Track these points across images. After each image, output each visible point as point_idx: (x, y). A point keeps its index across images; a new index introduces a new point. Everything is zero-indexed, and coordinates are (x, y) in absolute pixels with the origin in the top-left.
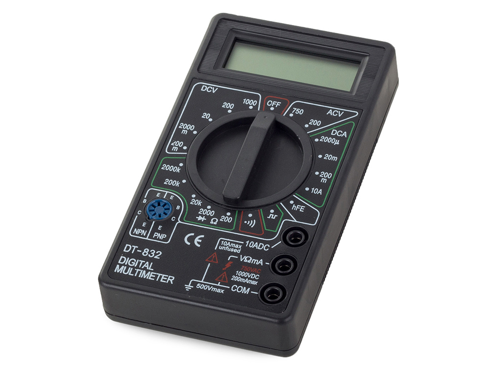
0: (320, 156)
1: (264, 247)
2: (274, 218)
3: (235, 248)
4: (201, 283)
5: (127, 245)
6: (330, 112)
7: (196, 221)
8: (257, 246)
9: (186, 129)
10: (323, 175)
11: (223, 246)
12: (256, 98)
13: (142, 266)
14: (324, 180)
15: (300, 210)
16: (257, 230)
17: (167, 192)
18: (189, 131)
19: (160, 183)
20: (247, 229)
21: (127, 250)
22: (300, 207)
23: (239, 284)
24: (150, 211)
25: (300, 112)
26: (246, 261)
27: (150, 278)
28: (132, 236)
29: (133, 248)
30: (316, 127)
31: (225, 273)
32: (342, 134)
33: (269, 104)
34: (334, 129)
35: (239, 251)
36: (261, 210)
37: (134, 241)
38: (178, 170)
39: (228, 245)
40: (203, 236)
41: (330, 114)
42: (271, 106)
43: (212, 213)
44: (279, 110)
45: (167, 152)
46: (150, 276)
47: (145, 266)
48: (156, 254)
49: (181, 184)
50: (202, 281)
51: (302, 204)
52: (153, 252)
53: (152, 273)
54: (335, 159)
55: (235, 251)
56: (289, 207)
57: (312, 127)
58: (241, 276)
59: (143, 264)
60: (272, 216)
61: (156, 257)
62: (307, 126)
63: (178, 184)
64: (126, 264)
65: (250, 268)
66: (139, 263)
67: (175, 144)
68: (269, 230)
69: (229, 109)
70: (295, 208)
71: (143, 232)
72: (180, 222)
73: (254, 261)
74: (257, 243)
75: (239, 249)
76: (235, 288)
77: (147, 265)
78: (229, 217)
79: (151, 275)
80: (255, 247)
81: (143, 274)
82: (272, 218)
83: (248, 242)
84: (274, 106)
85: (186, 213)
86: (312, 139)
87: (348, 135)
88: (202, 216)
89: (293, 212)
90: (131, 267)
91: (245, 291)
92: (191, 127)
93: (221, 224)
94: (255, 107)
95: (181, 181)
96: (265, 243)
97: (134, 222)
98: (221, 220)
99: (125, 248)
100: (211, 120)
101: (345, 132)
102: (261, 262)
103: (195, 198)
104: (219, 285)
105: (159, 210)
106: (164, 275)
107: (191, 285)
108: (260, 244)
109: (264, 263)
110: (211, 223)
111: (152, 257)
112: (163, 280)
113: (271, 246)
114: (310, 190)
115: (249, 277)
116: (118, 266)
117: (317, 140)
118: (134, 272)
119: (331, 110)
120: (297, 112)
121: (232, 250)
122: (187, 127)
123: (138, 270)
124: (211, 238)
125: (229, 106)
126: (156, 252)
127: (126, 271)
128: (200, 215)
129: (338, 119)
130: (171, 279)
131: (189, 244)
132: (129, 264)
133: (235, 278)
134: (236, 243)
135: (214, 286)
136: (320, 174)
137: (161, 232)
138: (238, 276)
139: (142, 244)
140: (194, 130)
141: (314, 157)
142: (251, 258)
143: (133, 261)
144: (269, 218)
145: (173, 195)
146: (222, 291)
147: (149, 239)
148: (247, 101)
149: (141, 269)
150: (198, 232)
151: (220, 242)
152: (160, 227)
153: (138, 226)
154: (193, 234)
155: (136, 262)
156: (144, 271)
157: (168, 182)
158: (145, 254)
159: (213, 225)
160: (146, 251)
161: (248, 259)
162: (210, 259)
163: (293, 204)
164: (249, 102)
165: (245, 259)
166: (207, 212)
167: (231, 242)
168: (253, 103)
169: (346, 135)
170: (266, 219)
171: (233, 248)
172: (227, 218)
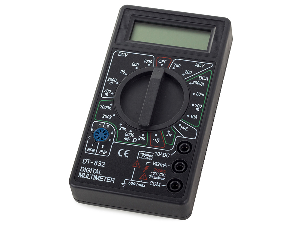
0: (194, 94)
1: (166, 155)
2: (170, 136)
4: (131, 181)
5: (84, 159)
6: (196, 65)
7: (124, 141)
8: (162, 155)
9: (112, 81)
10: (197, 106)
11: (142, 156)
12: (151, 58)
13: (94, 172)
14: (198, 109)
15: (186, 130)
16: (161, 145)
17: (105, 123)
18: (114, 82)
19: (100, 118)
20: (155, 144)
21: (84, 162)
22: (185, 128)
23: (154, 180)
24: (96, 136)
25: (179, 66)
26: (156, 165)
27: (100, 180)
28: (86, 153)
29: (88, 161)
30: (189, 75)
31: (145, 173)
32: (205, 78)
33: (160, 62)
34: (200, 76)
36: (162, 131)
37: (88, 156)
38: (110, 108)
39: (145, 156)
40: (129, 150)
41: (196, 66)
42: (161, 63)
43: (133, 135)
44: (166, 65)
45: (102, 97)
46: (100, 178)
48: (102, 164)
49: (113, 117)
50: (131, 180)
51: (187, 126)
52: (100, 162)
53: (101, 176)
54: (203, 95)
55: (149, 159)
56: (179, 128)
57: (187, 75)
58: (154, 175)
59: (95, 171)
60: (169, 135)
61: (102, 166)
62: (183, 75)
63: (110, 118)
64: (85, 171)
65: (160, 169)
66: (93, 170)
67: (106, 91)
68: (168, 144)
69: (136, 66)
70: (182, 128)
71: (93, 150)
72: (114, 142)
73: (161, 165)
74: (162, 153)
75: (152, 157)
76: (152, 183)
77: (97, 171)
78: (143, 137)
79: (101, 178)
80: (161, 156)
81: (95, 178)
82: (169, 136)
83: (156, 153)
84: (163, 63)
85: (118, 136)
86: (188, 83)
87: (209, 79)
88: (127, 137)
89: (181, 131)
90: (88, 173)
91: (158, 185)
92: (115, 80)
93: (139, 142)
94: (152, 65)
95: (112, 115)
96: (167, 152)
97: (87, 143)
98: (138, 139)
99: (83, 161)
100: (126, 74)
101: (207, 77)
102: (165, 165)
103: (122, 126)
104: (142, 182)
105: (101, 135)
106: (108, 178)
107: (125, 183)
108: (164, 153)
109: (167, 165)
110: (133, 141)
111: (100, 166)
112: (108, 180)
113: (170, 154)
114: (190, 116)
115: (159, 175)
116: (80, 173)
117: (190, 83)
118: (90, 177)
119: (197, 64)
120: (177, 66)
122: (112, 80)
123: (92, 175)
124: (134, 151)
125: (136, 65)
126: (102, 163)
127: (85, 177)
130: (113, 180)
131: (121, 156)
132: (87, 172)
133: (151, 177)
134: (149, 154)
135: (139, 183)
136: (195, 105)
137: (104, 149)
138: (153, 175)
139: (93, 158)
140: (116, 82)
141: (190, 95)
142: (159, 163)
143: (89, 169)
144: (167, 136)
145: (109, 125)
146: (144, 186)
147: (97, 154)
148: (146, 61)
149: (94, 174)
150: (126, 147)
151: (140, 154)
152: (103, 146)
153: (90, 146)
154: (123, 150)
155: (90, 170)
156: (96, 176)
157: (104, 116)
158: (96, 164)
159: (134, 143)
160: (96, 162)
161: (158, 164)
162: (135, 165)
163: (181, 126)
164: (148, 61)
165: (156, 164)
166: (130, 135)
167: (146, 153)
168: (150, 62)
169: (207, 79)
170: (166, 137)
171: (148, 157)
172: (142, 138)
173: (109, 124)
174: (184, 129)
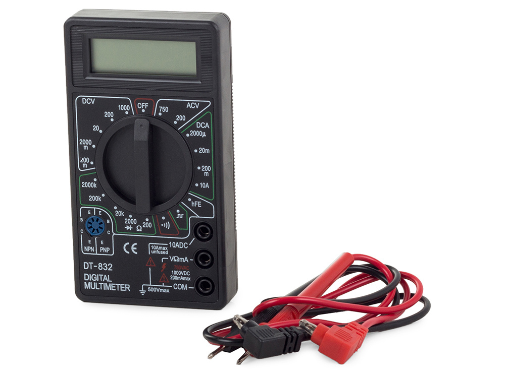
0: (196, 151)
1: (184, 245)
2: (182, 217)
3: (163, 251)
4: (151, 287)
5: (85, 263)
6: (189, 105)
7: (126, 231)
9: (86, 145)
10: (204, 169)
11: (154, 250)
12: (127, 102)
13: (102, 280)
14: (206, 174)
15: (199, 206)
16: (172, 231)
17: (95, 208)
18: (88, 145)
19: (86, 201)
20: (164, 231)
21: (86, 267)
22: (197, 203)
23: (177, 282)
24: (89, 228)
25: (165, 109)
26: (175, 260)
27: (112, 289)
28: (84, 254)
29: (90, 265)
30: (183, 122)
31: (164, 274)
32: (205, 125)
33: (140, 107)
34: (197, 122)
35: (167, 253)
36: (170, 212)
37: (89, 258)
38: (95, 185)
39: (157, 249)
40: (136, 244)
41: (189, 107)
42: (142, 108)
43: (134, 221)
44: (150, 109)
45: (81, 169)
46: (111, 287)
47: (104, 279)
48: (108, 267)
49: (102, 198)
50: (150, 285)
51: (199, 200)
52: (105, 265)
53: (112, 284)
54: (207, 151)
55: (164, 253)
56: (189, 204)
57: (180, 123)
58: (176, 275)
59: (103, 277)
60: (180, 216)
61: (109, 270)
62: (175, 122)
63: (100, 199)
64: (90, 280)
65: (180, 266)
66: (99, 277)
67: (83, 160)
68: (182, 229)
69: (111, 118)
70: (194, 204)
71: (92, 249)
72: (115, 234)
73: (181, 259)
75: (166, 251)
76: (176, 286)
77: (105, 278)
78: (148, 222)
79: (113, 287)
80: (177, 247)
81: (106, 287)
83: (170, 243)
84: (144, 107)
85: (116, 224)
86: (184, 135)
87: (210, 126)
88: (129, 225)
90: (95, 282)
91: (184, 287)
92: (89, 142)
93: (145, 231)
94: (130, 112)
95: (101, 196)
96: (183, 241)
98: (143, 226)
100: (101, 132)
101: (207, 123)
102: (186, 260)
103: (118, 210)
104: (163, 286)
105: (95, 226)
106: (121, 285)
107: (144, 290)
108: (180, 243)
109: (189, 260)
110: (137, 230)
111: (106, 270)
112: (122, 289)
113: (188, 244)
114: (199, 185)
115: (182, 274)
117: (188, 135)
118: (99, 286)
119: (189, 103)
121: (161, 253)
122: (86, 142)
123: (101, 284)
124: (143, 244)
125: (109, 114)
126: (108, 265)
127: (93, 287)
128: (127, 224)
129: (196, 111)
130: (127, 287)
131: (128, 253)
132: (93, 280)
133: (173, 278)
134: (163, 246)
135: (161, 288)
136: (201, 168)
137: (105, 246)
138: (175, 275)
139: (96, 260)
140: (92, 144)
141: (192, 153)
142: (178, 257)
143: (94, 276)
144: (178, 217)
146: (168, 291)
148: (122, 107)
149: (102, 282)
150: (132, 240)
151: (151, 248)
152: (102, 242)
153: (86, 244)
154: (128, 243)
156: (106, 284)
157: (92, 198)
158: (100, 268)
159: (139, 232)
160: (100, 265)
161: (176, 258)
162: (149, 264)
163: (191, 202)
164: (124, 108)
165: (173, 259)
166: (131, 221)
167: (159, 246)
168: (127, 108)
169: (208, 126)
170: (176, 219)
171: (161, 250)
172: (147, 224)
173: (101, 210)
174: (197, 205)
